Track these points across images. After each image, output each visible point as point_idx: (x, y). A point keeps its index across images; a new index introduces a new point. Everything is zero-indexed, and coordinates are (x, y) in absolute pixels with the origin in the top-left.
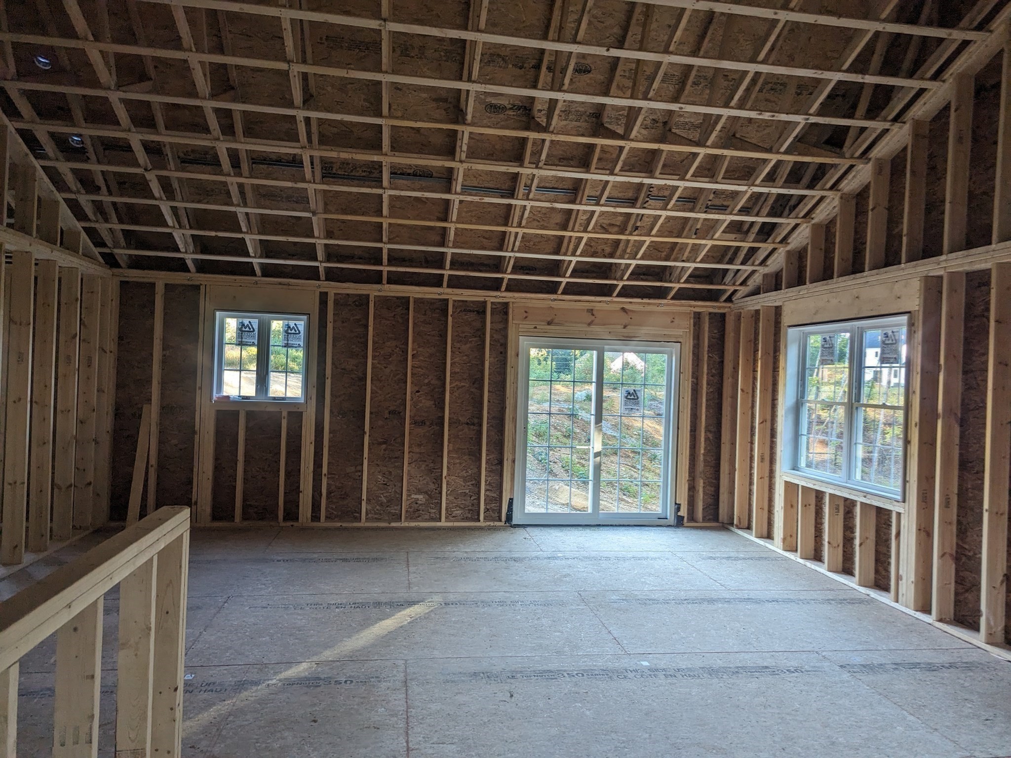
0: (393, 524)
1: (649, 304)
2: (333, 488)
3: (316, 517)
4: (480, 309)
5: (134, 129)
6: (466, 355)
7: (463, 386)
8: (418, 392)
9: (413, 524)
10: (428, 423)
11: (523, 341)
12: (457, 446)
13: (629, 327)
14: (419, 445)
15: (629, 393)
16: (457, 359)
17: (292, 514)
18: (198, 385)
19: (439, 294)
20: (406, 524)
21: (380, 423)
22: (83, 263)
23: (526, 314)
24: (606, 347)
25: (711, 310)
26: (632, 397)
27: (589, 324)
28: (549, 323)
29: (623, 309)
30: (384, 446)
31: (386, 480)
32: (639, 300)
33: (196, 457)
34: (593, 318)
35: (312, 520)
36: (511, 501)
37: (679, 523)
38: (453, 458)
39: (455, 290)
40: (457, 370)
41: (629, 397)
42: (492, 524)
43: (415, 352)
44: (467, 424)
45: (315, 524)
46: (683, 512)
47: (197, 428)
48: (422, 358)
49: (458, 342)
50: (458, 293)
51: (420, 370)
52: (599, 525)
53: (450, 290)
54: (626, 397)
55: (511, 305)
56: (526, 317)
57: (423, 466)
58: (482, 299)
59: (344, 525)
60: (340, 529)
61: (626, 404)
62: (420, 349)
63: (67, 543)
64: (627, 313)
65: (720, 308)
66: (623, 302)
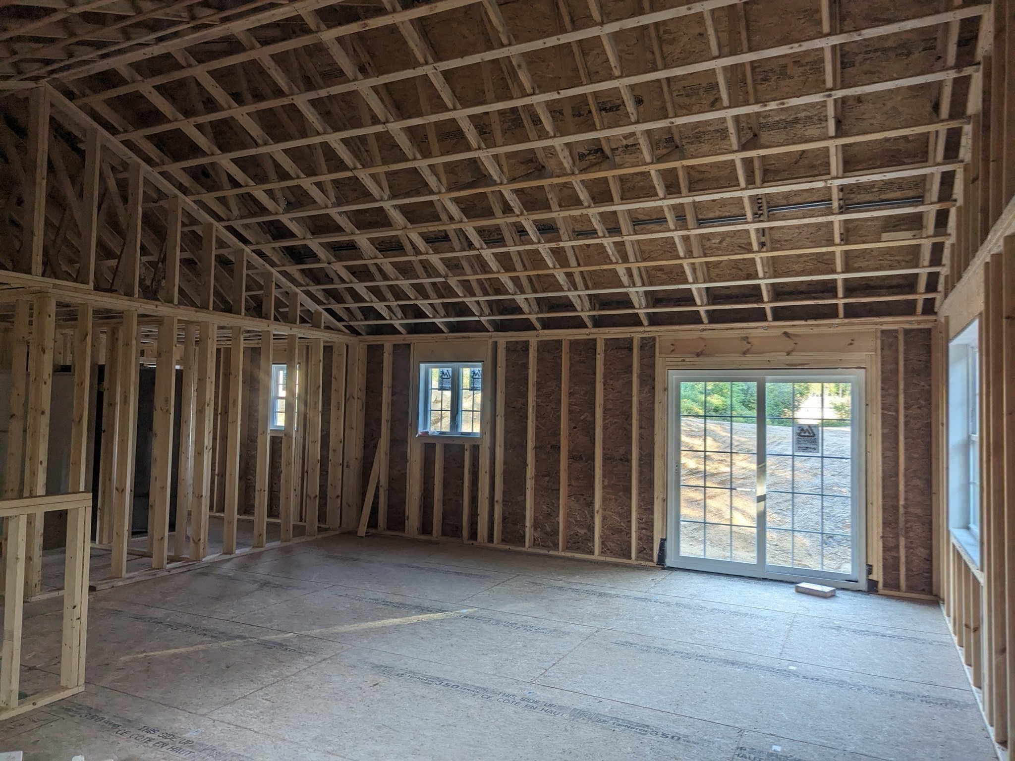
0: (551, 553)
1: (817, 325)
2: (507, 514)
3: (491, 538)
4: (626, 345)
5: (358, 232)
6: (618, 392)
7: (616, 422)
8: (575, 428)
9: (569, 554)
10: (584, 458)
11: (673, 375)
12: (613, 482)
13: (794, 353)
14: (577, 479)
15: (803, 430)
16: (611, 395)
17: (473, 535)
18: (409, 423)
19: (587, 335)
20: (563, 554)
21: (544, 456)
22: (326, 334)
23: (674, 348)
24: (768, 377)
25: (907, 326)
26: (807, 434)
27: (744, 353)
28: (698, 355)
29: (785, 333)
30: (547, 479)
31: (549, 510)
32: (803, 322)
33: (408, 481)
34: (749, 346)
35: (489, 542)
36: (663, 541)
37: (872, 588)
38: (608, 493)
39: (600, 329)
40: (610, 407)
41: (803, 434)
42: (643, 563)
43: (572, 390)
44: (621, 460)
45: (491, 545)
46: (878, 575)
47: (408, 458)
48: (577, 396)
49: (611, 379)
50: (604, 331)
51: (576, 407)
52: (765, 579)
53: (596, 330)
54: (799, 435)
55: (657, 339)
56: (673, 351)
57: (582, 499)
58: (628, 336)
59: (513, 548)
60: (509, 551)
61: (798, 442)
62: (577, 388)
63: (314, 538)
64: (789, 337)
65: (919, 323)
66: (783, 327)
